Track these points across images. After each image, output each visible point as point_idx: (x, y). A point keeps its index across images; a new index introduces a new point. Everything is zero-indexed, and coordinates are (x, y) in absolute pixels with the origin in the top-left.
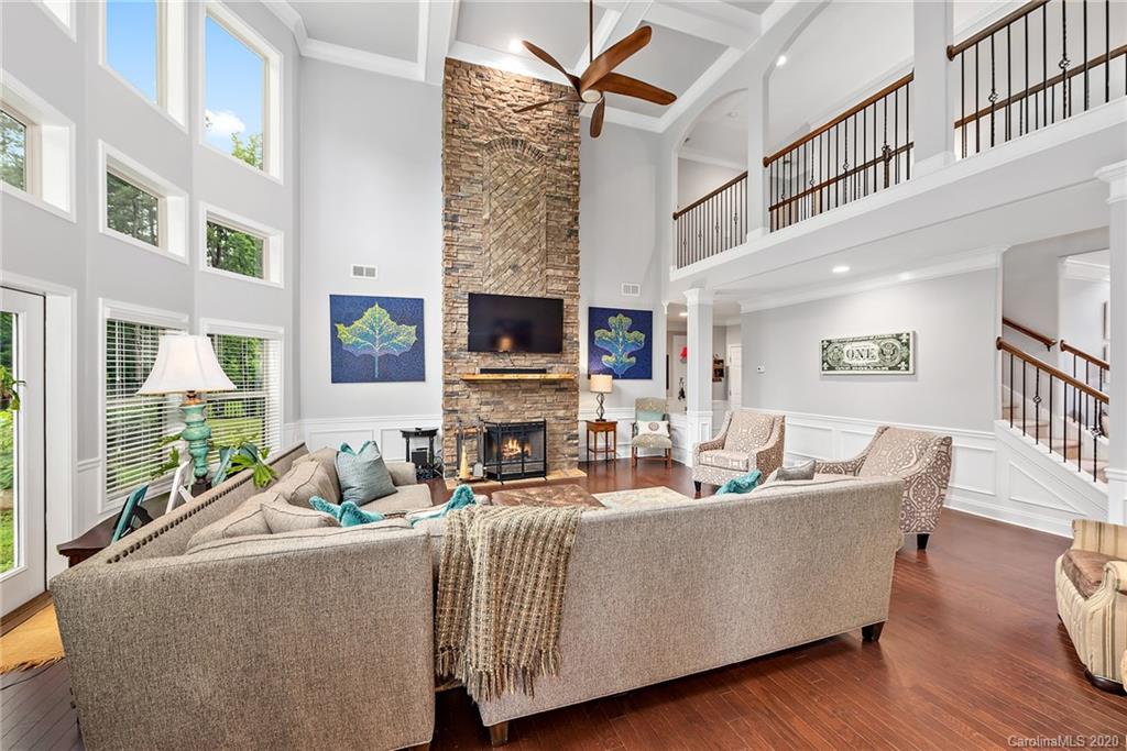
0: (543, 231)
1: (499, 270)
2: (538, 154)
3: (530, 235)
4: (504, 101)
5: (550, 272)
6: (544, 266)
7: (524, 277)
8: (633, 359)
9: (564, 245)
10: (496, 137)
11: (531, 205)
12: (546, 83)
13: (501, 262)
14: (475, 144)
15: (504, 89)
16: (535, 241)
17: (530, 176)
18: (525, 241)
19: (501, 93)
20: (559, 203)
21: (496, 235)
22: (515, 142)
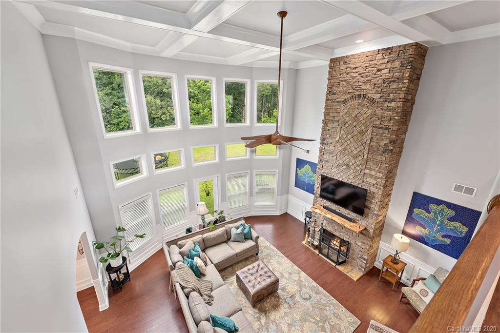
0: (367, 148)
1: (339, 166)
2: (373, 101)
3: (358, 149)
4: (357, 72)
5: (367, 171)
6: (364, 167)
7: (351, 171)
8: (448, 241)
9: (379, 158)
10: (349, 95)
11: (362, 133)
12: (388, 49)
13: (341, 162)
14: (338, 102)
15: (357, 65)
16: (361, 154)
17: (365, 116)
18: (355, 153)
19: (356, 68)
20: (381, 131)
21: (340, 148)
22: (359, 96)
